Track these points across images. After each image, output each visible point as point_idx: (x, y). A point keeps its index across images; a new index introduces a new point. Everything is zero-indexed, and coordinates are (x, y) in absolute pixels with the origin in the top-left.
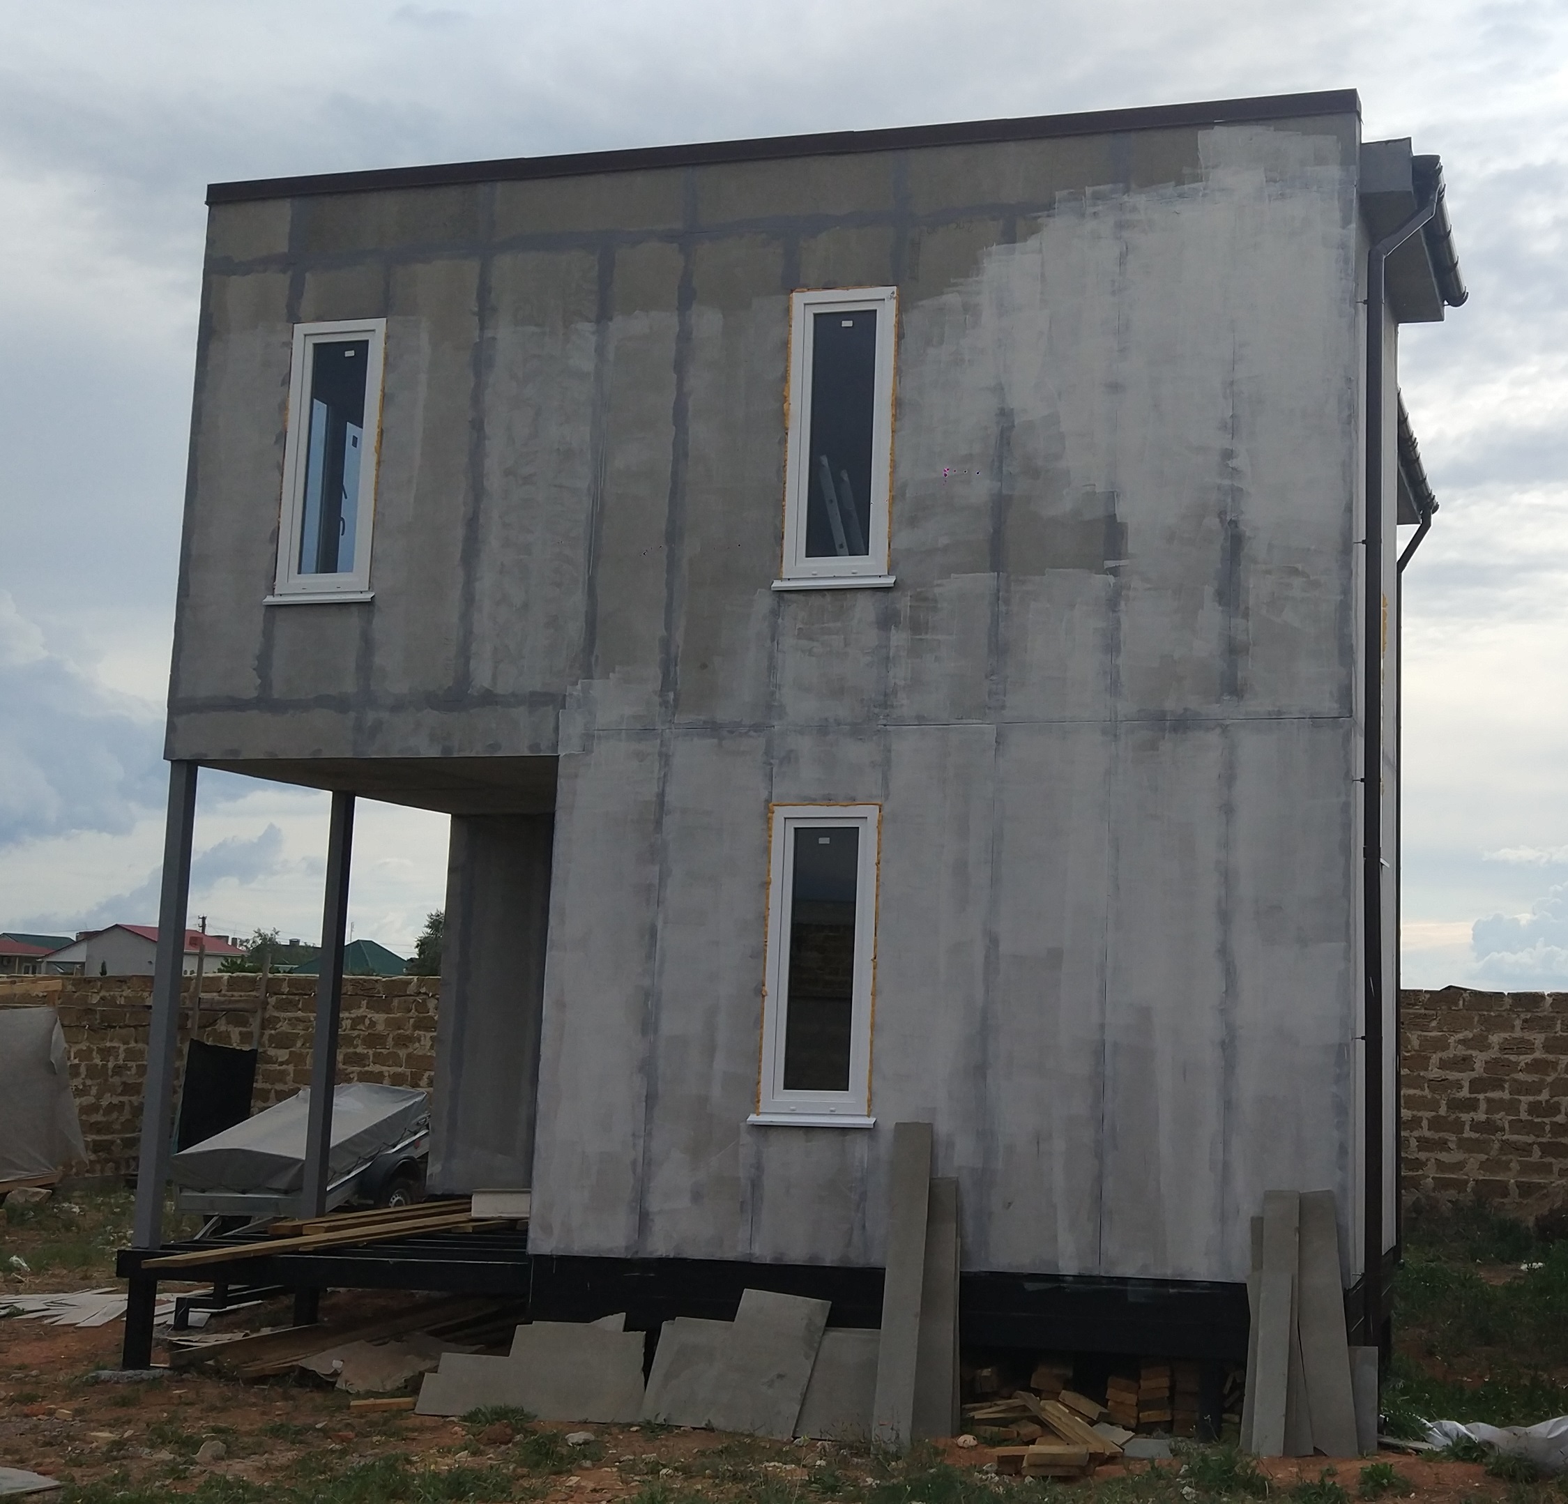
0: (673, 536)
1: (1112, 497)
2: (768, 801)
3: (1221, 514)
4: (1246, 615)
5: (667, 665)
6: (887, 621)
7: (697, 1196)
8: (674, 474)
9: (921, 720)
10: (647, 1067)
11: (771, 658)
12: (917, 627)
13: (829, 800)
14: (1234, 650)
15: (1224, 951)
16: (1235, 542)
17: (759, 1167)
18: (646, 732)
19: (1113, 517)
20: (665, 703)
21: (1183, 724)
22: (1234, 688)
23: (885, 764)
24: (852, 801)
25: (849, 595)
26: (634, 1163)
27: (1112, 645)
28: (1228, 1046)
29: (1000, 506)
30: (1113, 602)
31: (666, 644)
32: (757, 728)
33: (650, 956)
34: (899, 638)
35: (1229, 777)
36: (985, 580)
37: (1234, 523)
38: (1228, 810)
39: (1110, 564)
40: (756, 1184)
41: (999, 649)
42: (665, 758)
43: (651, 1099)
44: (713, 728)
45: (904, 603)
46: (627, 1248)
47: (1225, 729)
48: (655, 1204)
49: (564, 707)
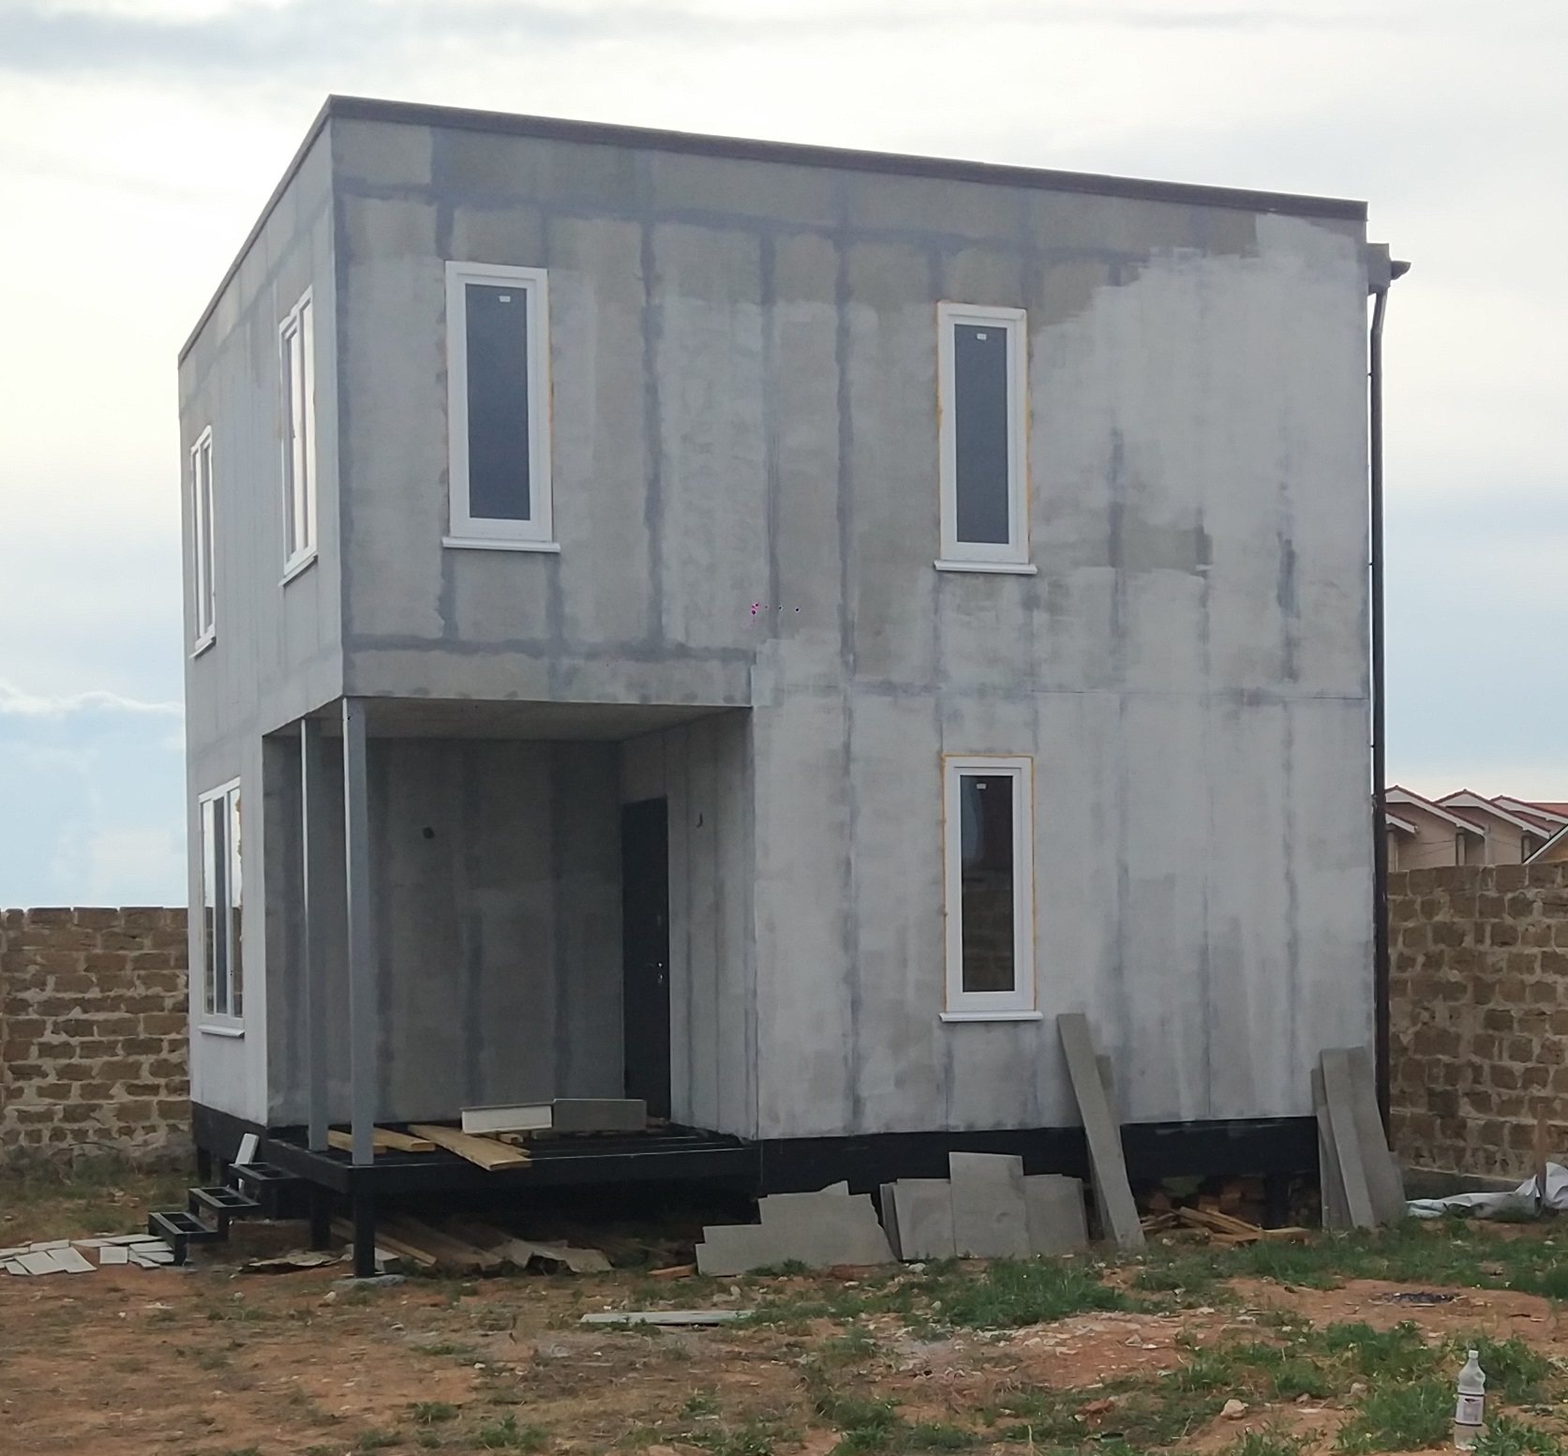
0: (844, 514)
1: (1200, 512)
2: (940, 752)
3: (1279, 535)
4: (1298, 616)
5: (846, 629)
6: (1030, 603)
7: (900, 1082)
8: (842, 458)
9: (1061, 688)
10: (851, 978)
11: (936, 629)
12: (1054, 609)
13: (989, 752)
14: (1290, 643)
15: (1289, 876)
16: (1290, 558)
17: (949, 1055)
18: (830, 688)
19: (1200, 531)
20: (846, 663)
21: (1256, 699)
22: (1291, 673)
23: (1034, 724)
24: (1009, 754)
25: (999, 579)
26: (845, 1058)
27: (1204, 636)
28: (1293, 946)
29: (1116, 512)
30: (1203, 600)
31: (843, 610)
32: (926, 688)
33: (846, 884)
34: (1040, 617)
35: (1288, 742)
36: (1105, 574)
37: (1289, 542)
38: (1288, 767)
39: (1201, 567)
40: (948, 1069)
41: (1119, 631)
42: (849, 713)
43: (856, 1005)
44: (888, 688)
45: (1042, 588)
46: (844, 1128)
47: (1285, 705)
48: (864, 1092)
49: (755, 663)
